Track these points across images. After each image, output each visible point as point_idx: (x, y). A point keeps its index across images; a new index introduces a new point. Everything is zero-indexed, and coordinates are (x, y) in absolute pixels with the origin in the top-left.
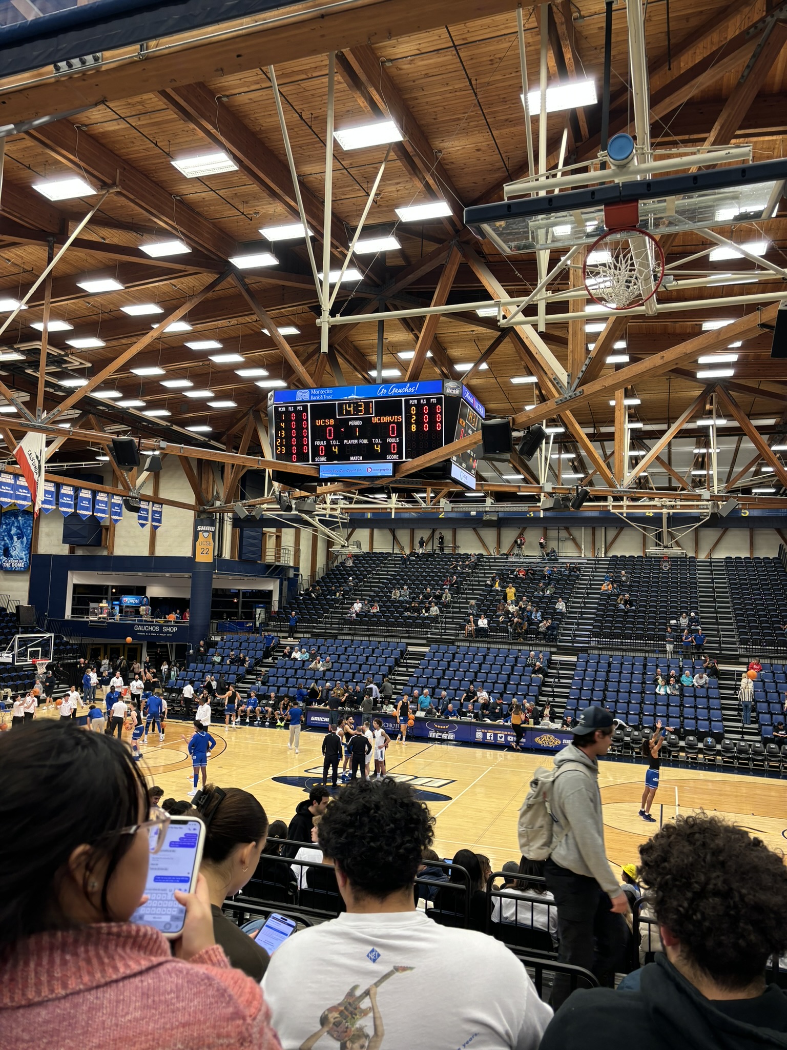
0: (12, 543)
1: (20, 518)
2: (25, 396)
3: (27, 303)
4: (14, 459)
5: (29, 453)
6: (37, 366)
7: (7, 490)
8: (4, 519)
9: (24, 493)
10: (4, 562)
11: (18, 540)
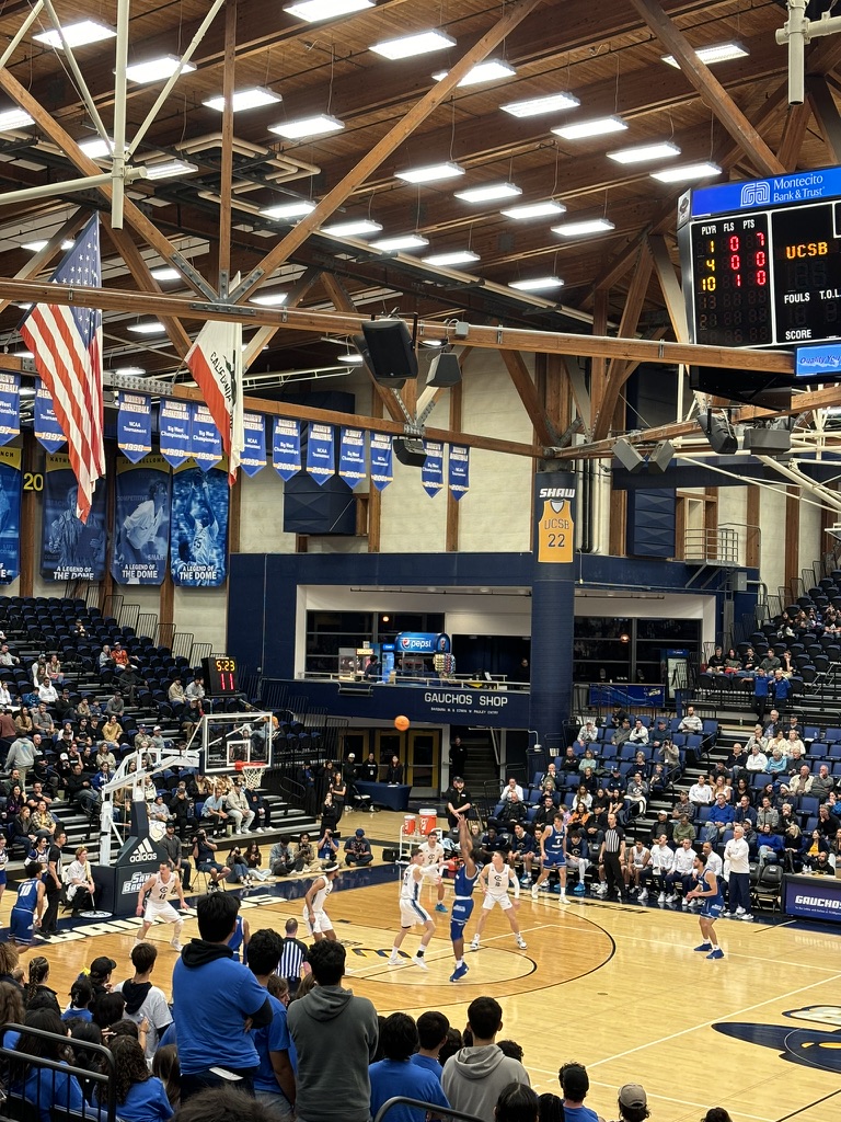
0: (194, 533)
1: (205, 485)
2: (201, 247)
3: (193, 59)
4: (187, 371)
5: (214, 359)
6: (218, 183)
7: (177, 433)
8: (178, 487)
9: (208, 437)
10: (181, 570)
11: (204, 527)
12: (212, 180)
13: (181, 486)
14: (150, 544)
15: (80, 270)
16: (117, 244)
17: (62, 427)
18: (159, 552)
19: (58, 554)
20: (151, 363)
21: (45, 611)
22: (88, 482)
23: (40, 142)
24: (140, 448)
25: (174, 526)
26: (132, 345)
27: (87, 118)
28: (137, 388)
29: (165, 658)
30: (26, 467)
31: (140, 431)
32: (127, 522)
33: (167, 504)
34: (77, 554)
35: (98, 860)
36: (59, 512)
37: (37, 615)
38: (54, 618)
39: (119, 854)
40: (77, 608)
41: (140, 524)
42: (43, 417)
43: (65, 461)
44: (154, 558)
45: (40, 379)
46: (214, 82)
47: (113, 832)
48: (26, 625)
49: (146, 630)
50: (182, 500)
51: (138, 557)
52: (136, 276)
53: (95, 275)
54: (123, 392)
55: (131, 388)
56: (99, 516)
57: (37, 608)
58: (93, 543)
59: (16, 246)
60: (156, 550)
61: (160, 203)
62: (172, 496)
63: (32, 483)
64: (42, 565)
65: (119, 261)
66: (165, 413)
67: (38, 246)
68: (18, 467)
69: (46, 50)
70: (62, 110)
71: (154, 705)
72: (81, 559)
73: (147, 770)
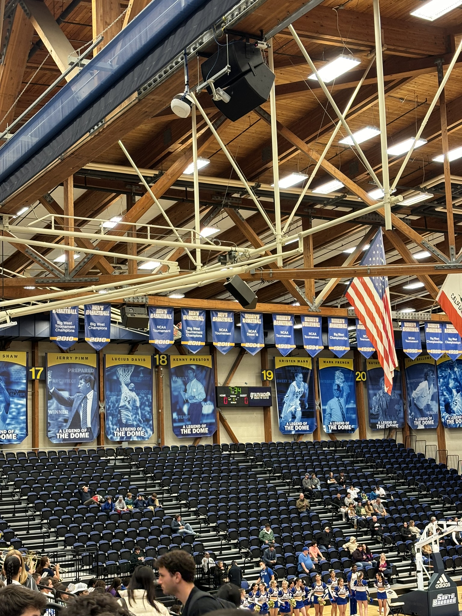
1: (456, 369)
4: (439, 307)
5: (453, 297)
6: (445, 201)
7: (436, 340)
8: (440, 372)
9: (454, 341)
10: (447, 419)
11: (458, 393)
12: (441, 201)
13: (442, 371)
14: (428, 405)
15: (374, 259)
16: (393, 243)
17: (373, 344)
18: (433, 410)
19: (378, 415)
20: (418, 305)
21: (374, 447)
22: (389, 372)
23: (348, 196)
24: (415, 351)
25: (440, 394)
26: (407, 296)
27: (371, 179)
28: (411, 318)
29: (444, 470)
30: (356, 368)
31: (415, 342)
32: (414, 394)
33: (435, 382)
34: (388, 414)
35: (417, 587)
36: (376, 392)
37: (370, 449)
38: (379, 450)
39: (429, 583)
40: (391, 444)
41: (422, 394)
42: (361, 339)
43: (376, 363)
44: (431, 413)
45: (358, 319)
46: (438, 148)
47: (424, 571)
48: (364, 455)
49: (430, 454)
50: (444, 379)
51: (422, 413)
52: (405, 258)
53: (382, 260)
54: (403, 321)
55: (408, 318)
56: (398, 392)
57: (370, 445)
58: (396, 407)
59: (340, 252)
60: (432, 409)
61: (415, 218)
62: (438, 377)
63: (360, 377)
64: (370, 421)
65: (395, 252)
66: (427, 330)
67: (351, 250)
68: (352, 369)
69: (346, 148)
70: (358, 177)
71: (440, 497)
72: (390, 416)
73: (440, 534)
